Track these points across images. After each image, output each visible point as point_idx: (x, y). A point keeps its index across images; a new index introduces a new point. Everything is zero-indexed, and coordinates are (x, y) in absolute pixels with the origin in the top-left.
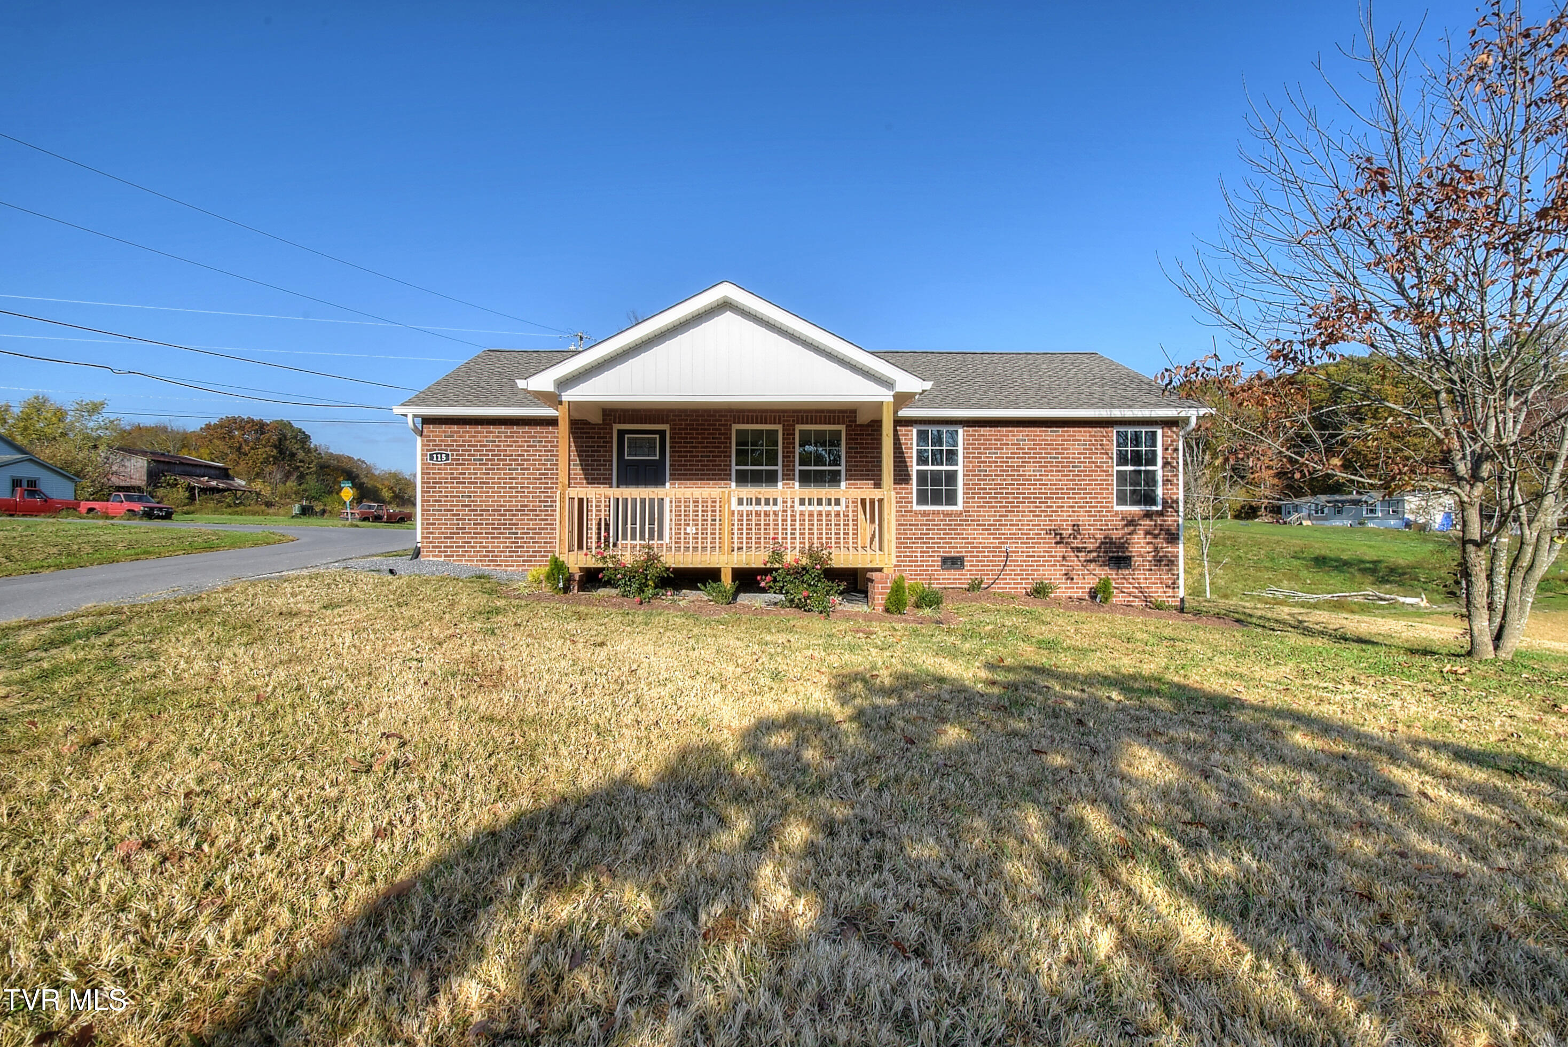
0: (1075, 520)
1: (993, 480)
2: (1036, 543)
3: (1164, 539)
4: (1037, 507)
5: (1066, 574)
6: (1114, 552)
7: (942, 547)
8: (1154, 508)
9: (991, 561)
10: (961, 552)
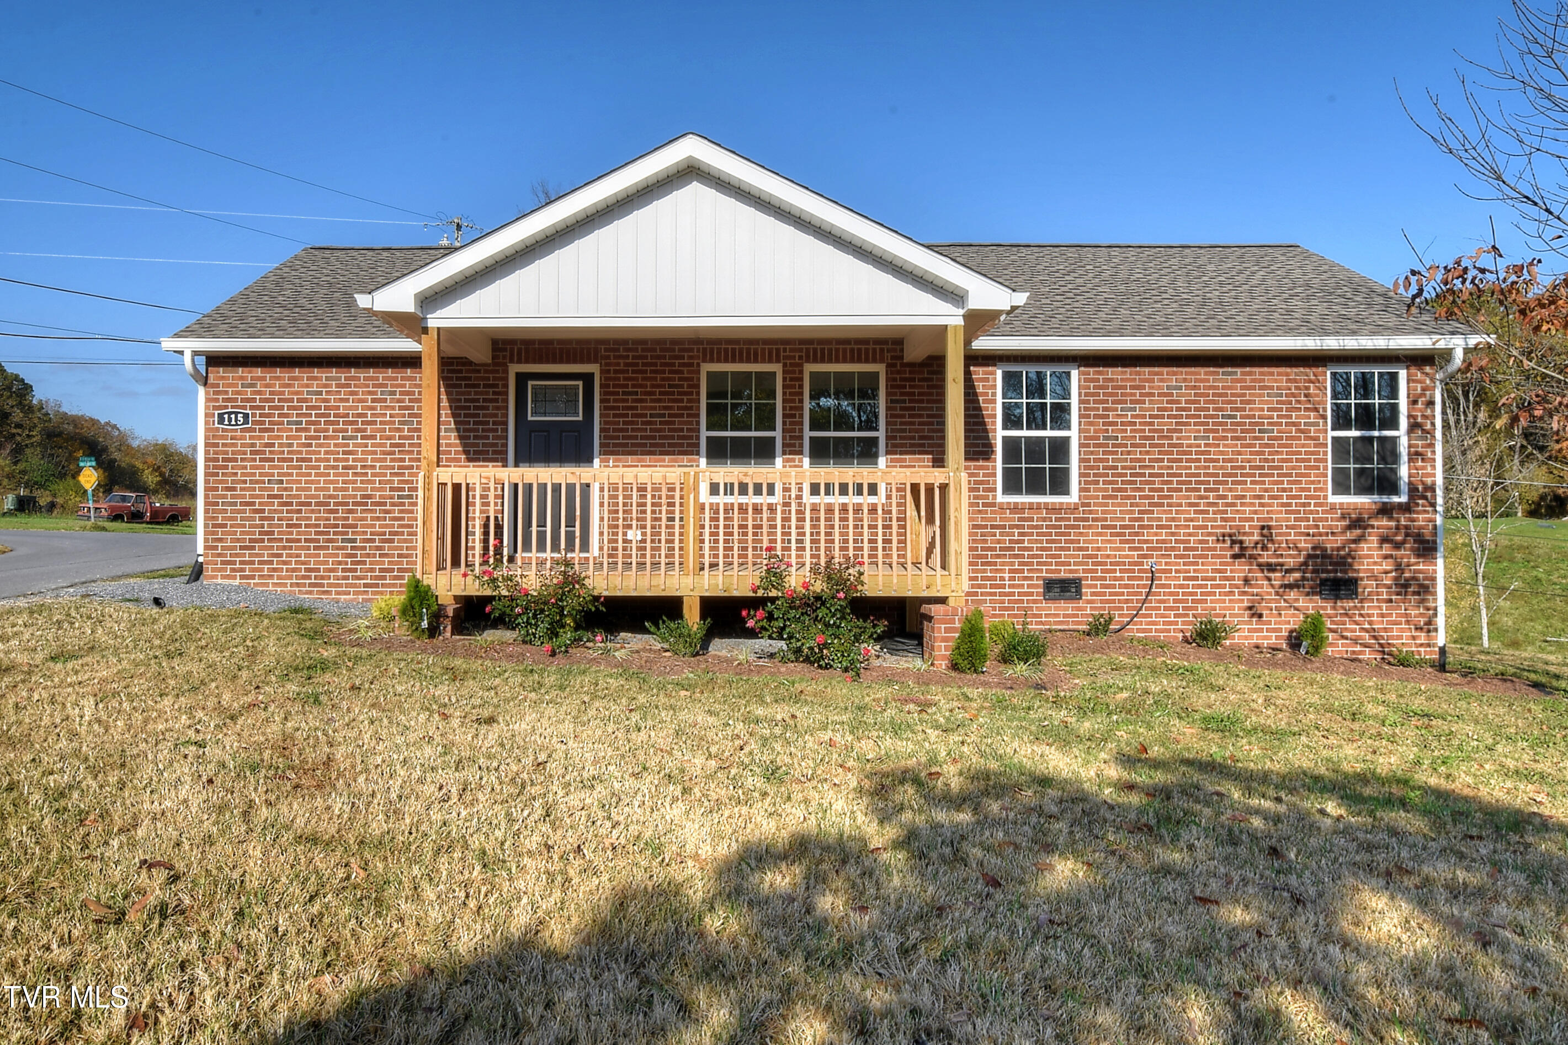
0: (1264, 519)
1: (1129, 453)
2: (1200, 556)
3: (1412, 549)
4: (1201, 497)
5: (1250, 608)
6: (1328, 572)
7: (1045, 564)
8: (1396, 499)
9: (1126, 586)
10: (1076, 571)
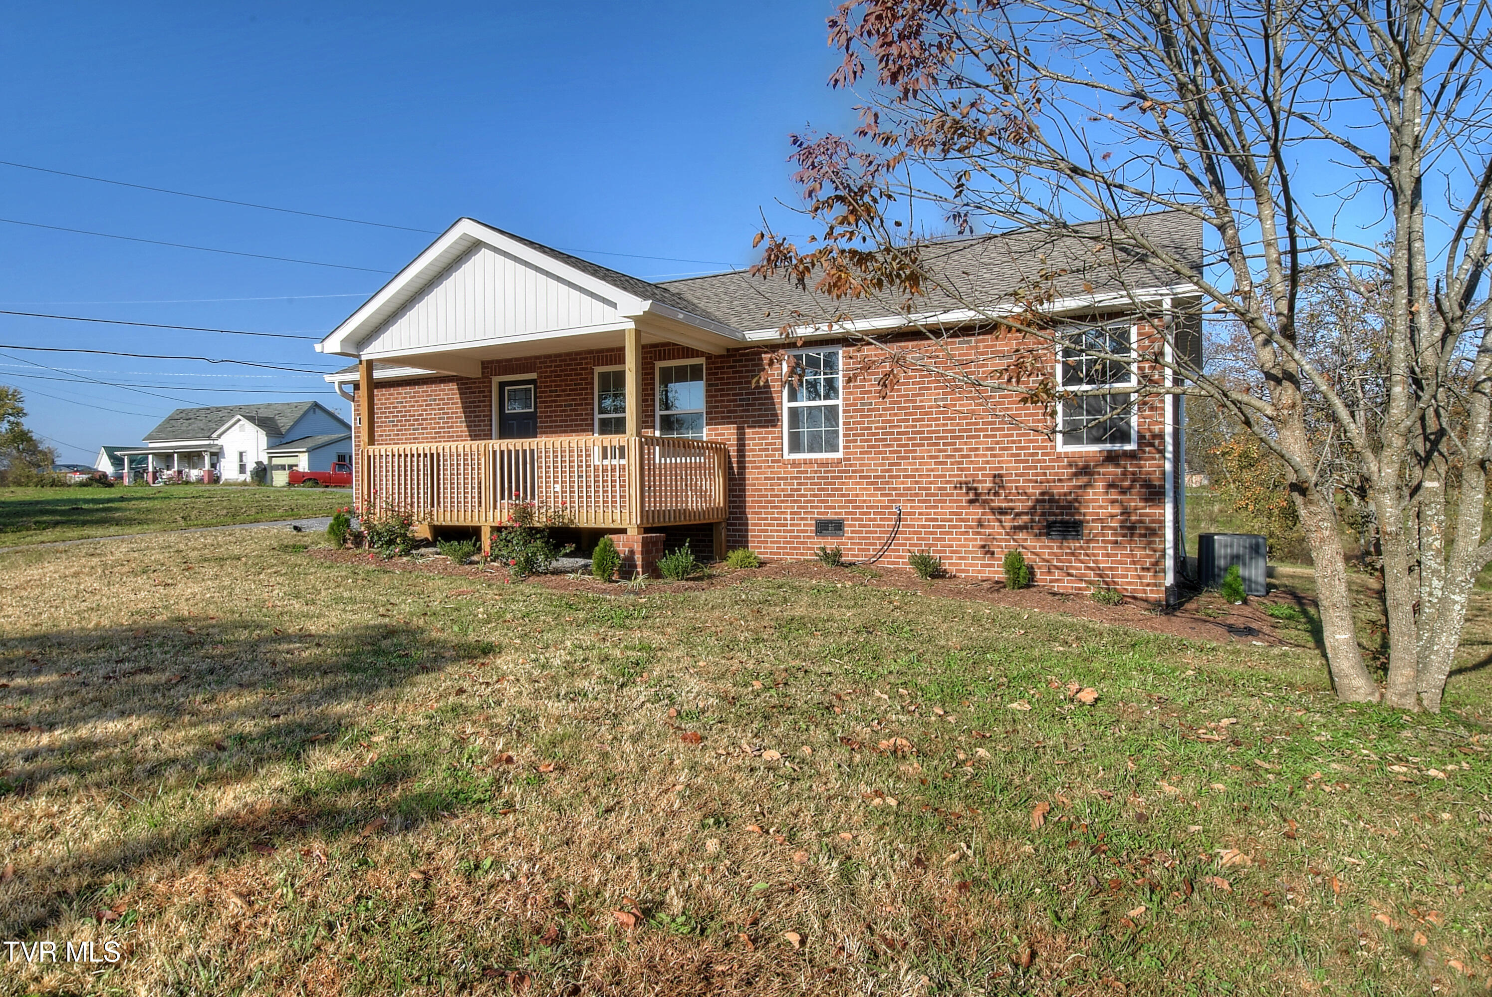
0: (996, 469)
1: (881, 416)
2: (940, 501)
3: (1139, 493)
4: (940, 451)
5: (984, 547)
6: (1055, 514)
7: (817, 507)
8: (1127, 447)
9: (879, 526)
10: (840, 513)
